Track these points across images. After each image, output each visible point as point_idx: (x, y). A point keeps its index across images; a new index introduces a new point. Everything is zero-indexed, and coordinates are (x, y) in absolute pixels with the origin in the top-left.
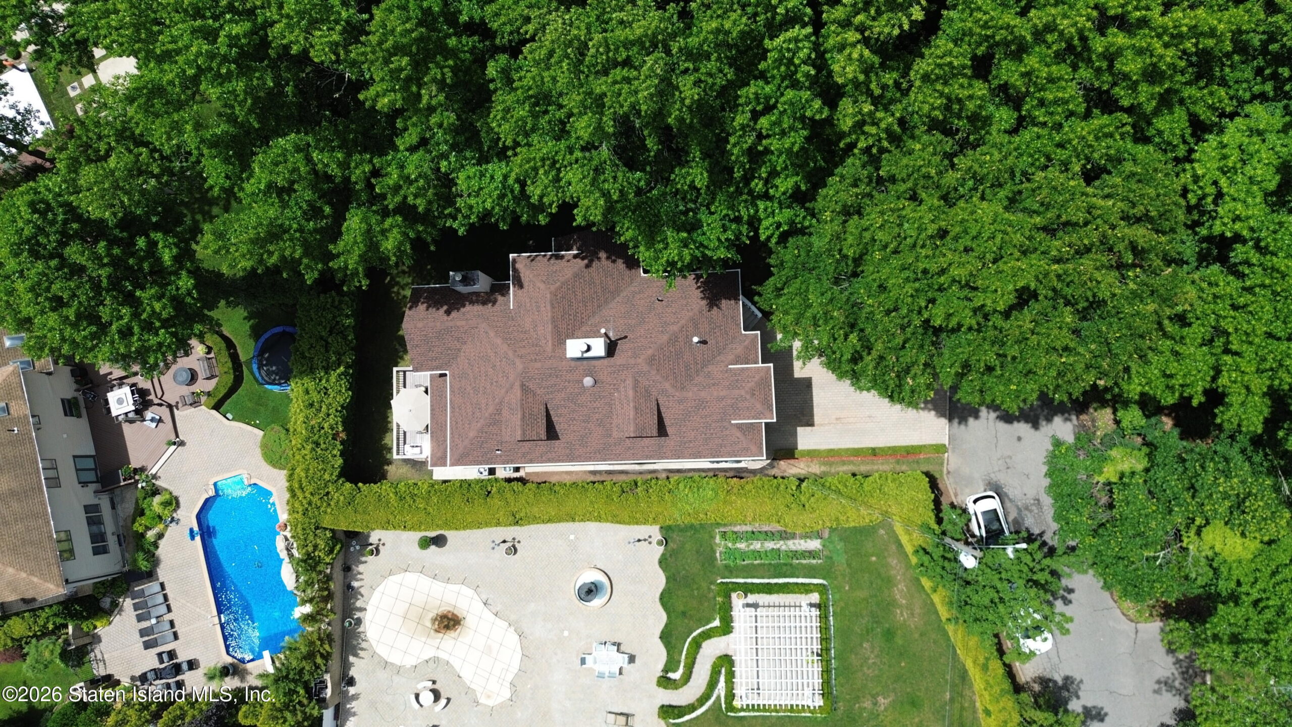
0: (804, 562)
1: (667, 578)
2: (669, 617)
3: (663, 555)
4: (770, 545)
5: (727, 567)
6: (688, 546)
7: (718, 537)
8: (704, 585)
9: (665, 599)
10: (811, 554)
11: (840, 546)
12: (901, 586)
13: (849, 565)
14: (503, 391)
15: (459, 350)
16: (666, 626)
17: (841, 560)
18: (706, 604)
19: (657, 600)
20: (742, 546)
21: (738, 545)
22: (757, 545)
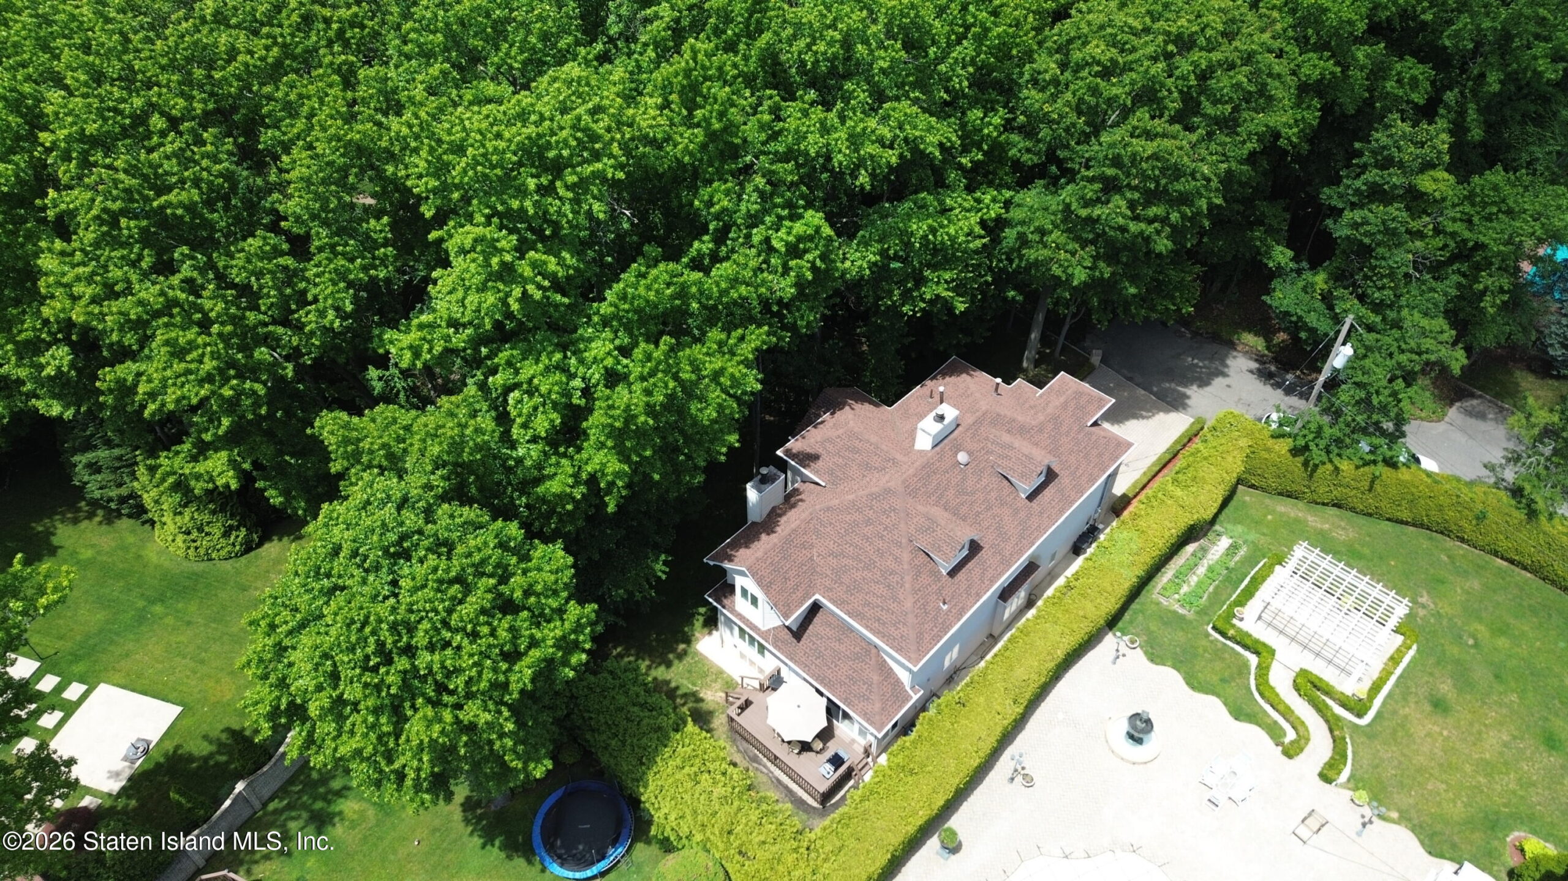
0: (1237, 558)
1: (1174, 667)
2: (1218, 696)
3: (1146, 653)
4: (1201, 570)
5: (1198, 613)
6: (1153, 628)
7: (1162, 600)
8: (1204, 642)
9: (1195, 683)
10: (1233, 548)
11: (1239, 529)
12: (1310, 518)
13: (1264, 534)
14: (902, 525)
15: (811, 559)
16: (1225, 704)
17: (1253, 536)
18: (1227, 656)
19: (1191, 692)
20: (1185, 589)
21: (1182, 591)
22: (1194, 580)
